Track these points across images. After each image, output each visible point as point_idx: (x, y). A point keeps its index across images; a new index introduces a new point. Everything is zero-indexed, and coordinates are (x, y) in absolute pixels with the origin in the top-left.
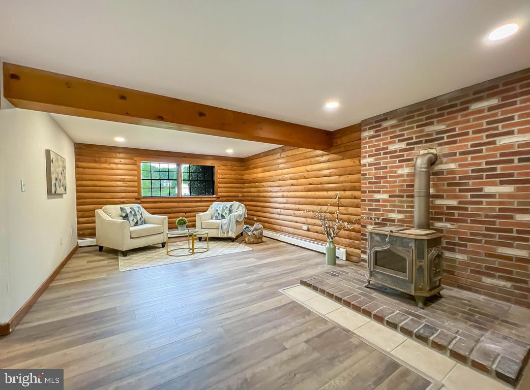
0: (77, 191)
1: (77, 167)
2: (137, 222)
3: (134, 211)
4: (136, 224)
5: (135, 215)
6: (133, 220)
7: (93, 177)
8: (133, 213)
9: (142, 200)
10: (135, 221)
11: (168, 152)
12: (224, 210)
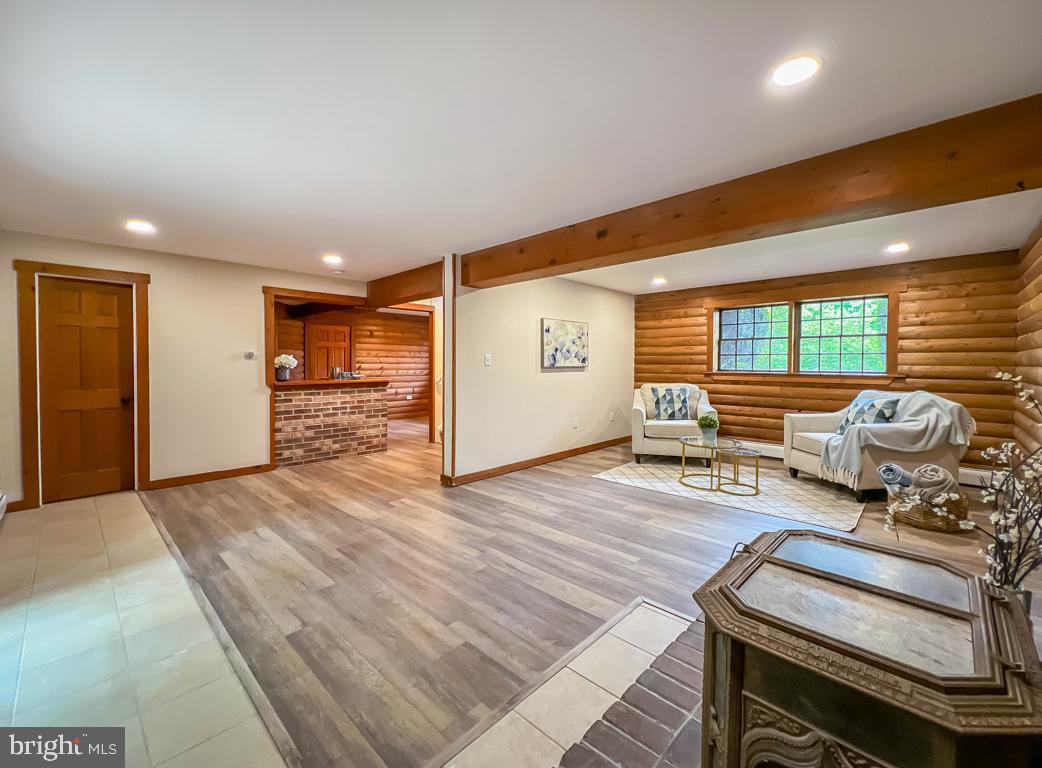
0: (636, 362)
1: (637, 328)
2: (673, 413)
3: (671, 394)
4: (672, 416)
5: (671, 401)
6: (666, 409)
7: (652, 341)
8: (668, 398)
9: (715, 378)
10: (670, 411)
11: (763, 282)
12: (863, 412)
